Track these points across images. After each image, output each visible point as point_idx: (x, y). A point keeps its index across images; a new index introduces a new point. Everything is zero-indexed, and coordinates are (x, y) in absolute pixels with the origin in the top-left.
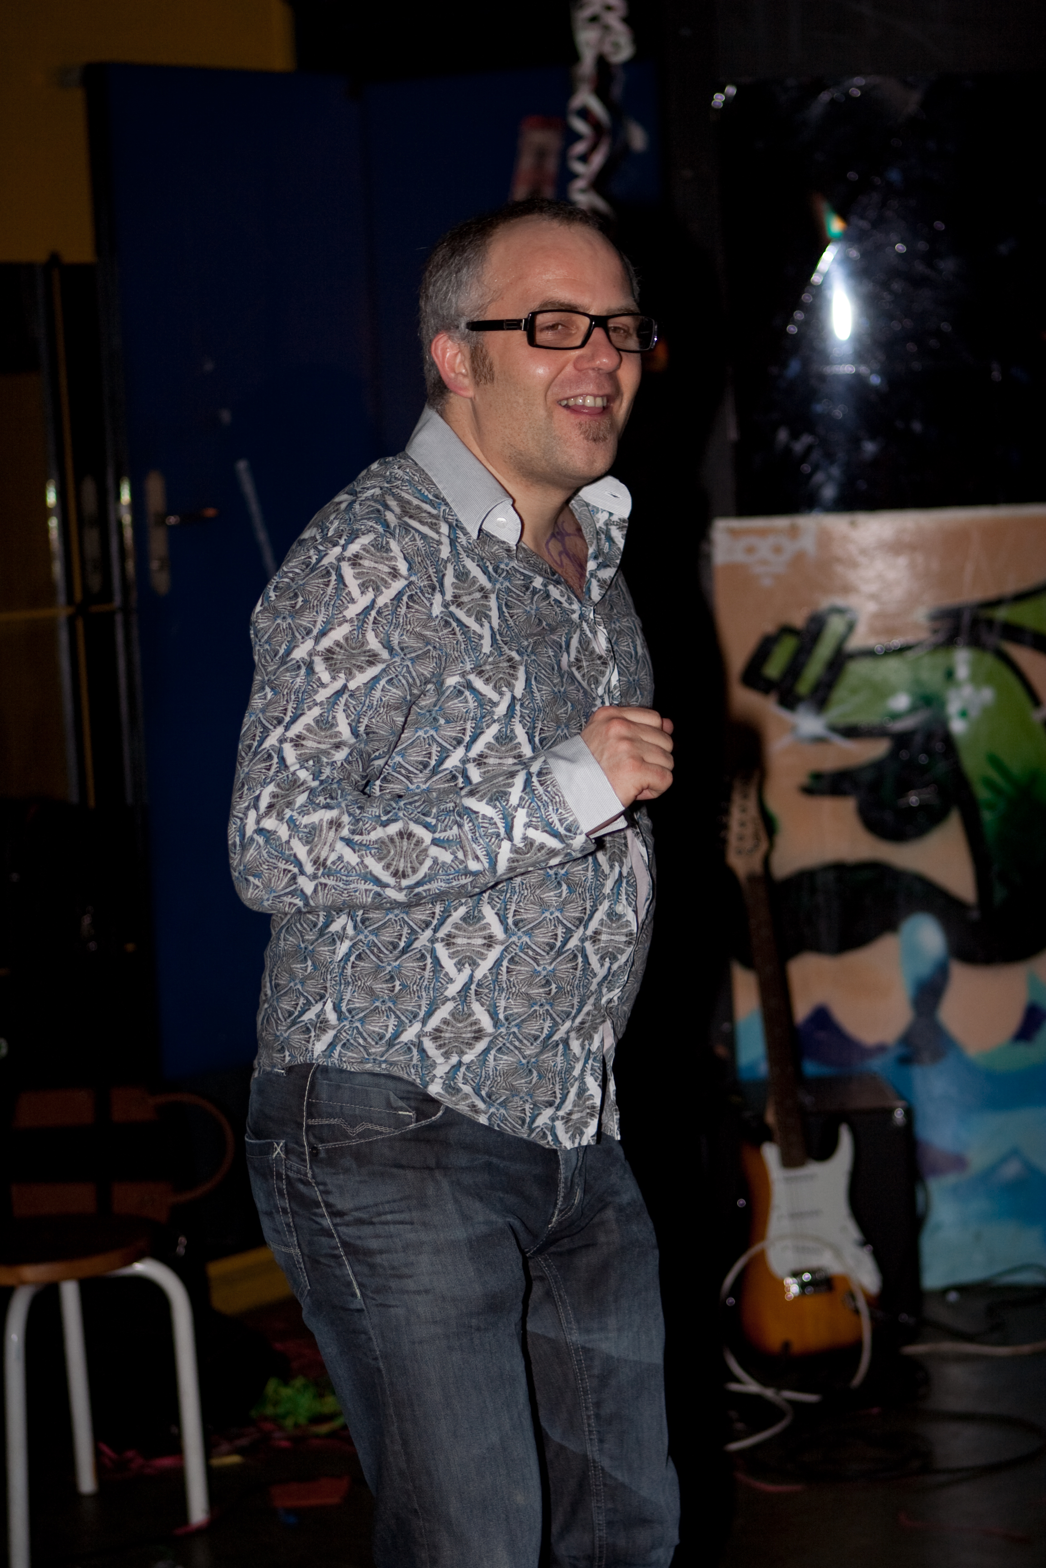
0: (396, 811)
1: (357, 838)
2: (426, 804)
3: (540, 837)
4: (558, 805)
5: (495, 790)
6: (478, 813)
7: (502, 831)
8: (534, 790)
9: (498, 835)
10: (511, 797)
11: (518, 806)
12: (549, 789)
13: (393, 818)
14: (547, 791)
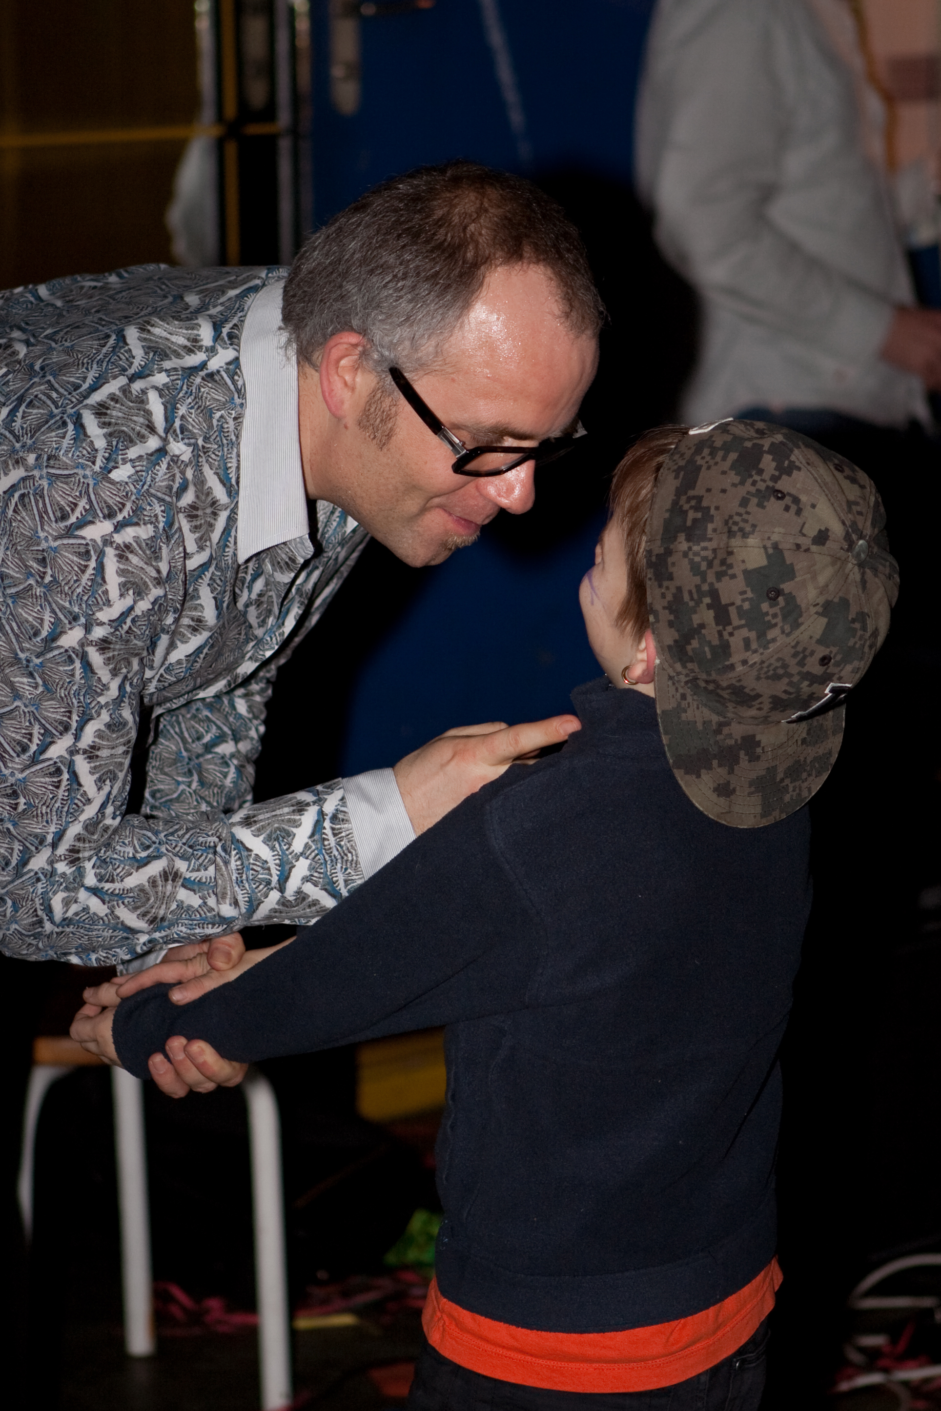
0: (157, 845)
1: (107, 886)
2: (191, 832)
3: (314, 892)
4: (349, 864)
5: (276, 825)
6: (251, 851)
7: (275, 879)
8: (324, 839)
9: (269, 883)
10: (294, 841)
11: (302, 854)
12: (342, 843)
13: (155, 854)
14: (340, 845)
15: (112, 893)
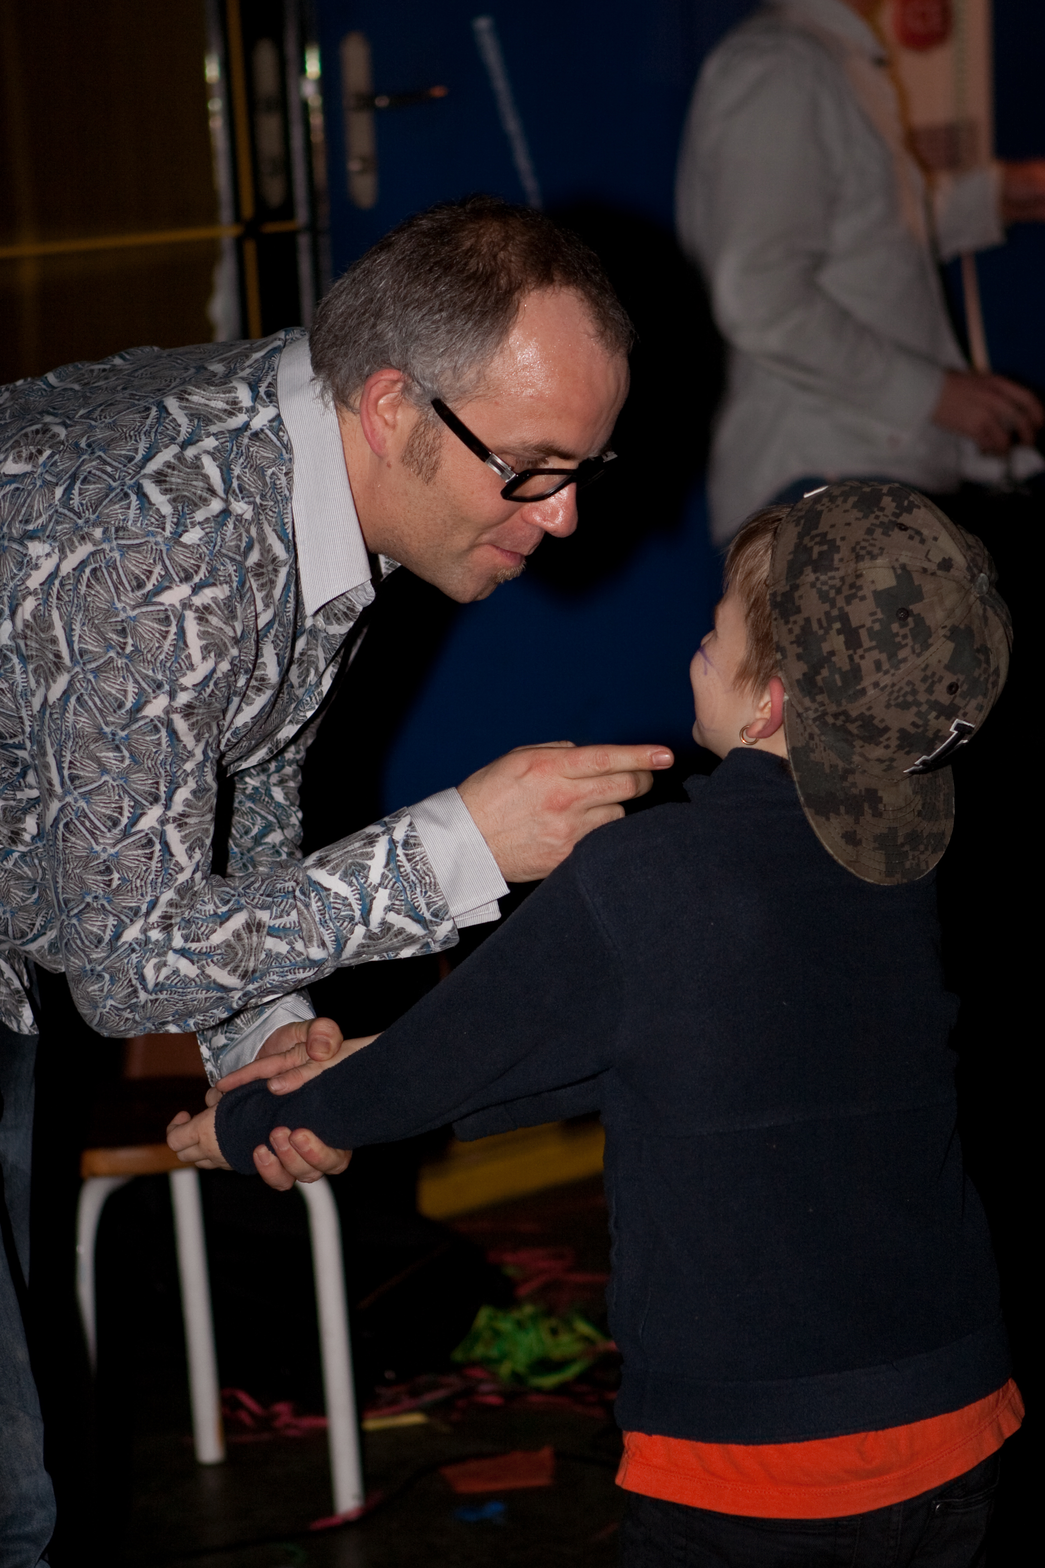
0: (236, 899)
2: (267, 882)
3: (398, 921)
4: (428, 887)
5: (350, 861)
6: (329, 890)
7: (357, 914)
8: (400, 866)
9: (352, 918)
10: (370, 873)
11: (380, 885)
12: (418, 867)
14: (416, 870)
15: (199, 952)
